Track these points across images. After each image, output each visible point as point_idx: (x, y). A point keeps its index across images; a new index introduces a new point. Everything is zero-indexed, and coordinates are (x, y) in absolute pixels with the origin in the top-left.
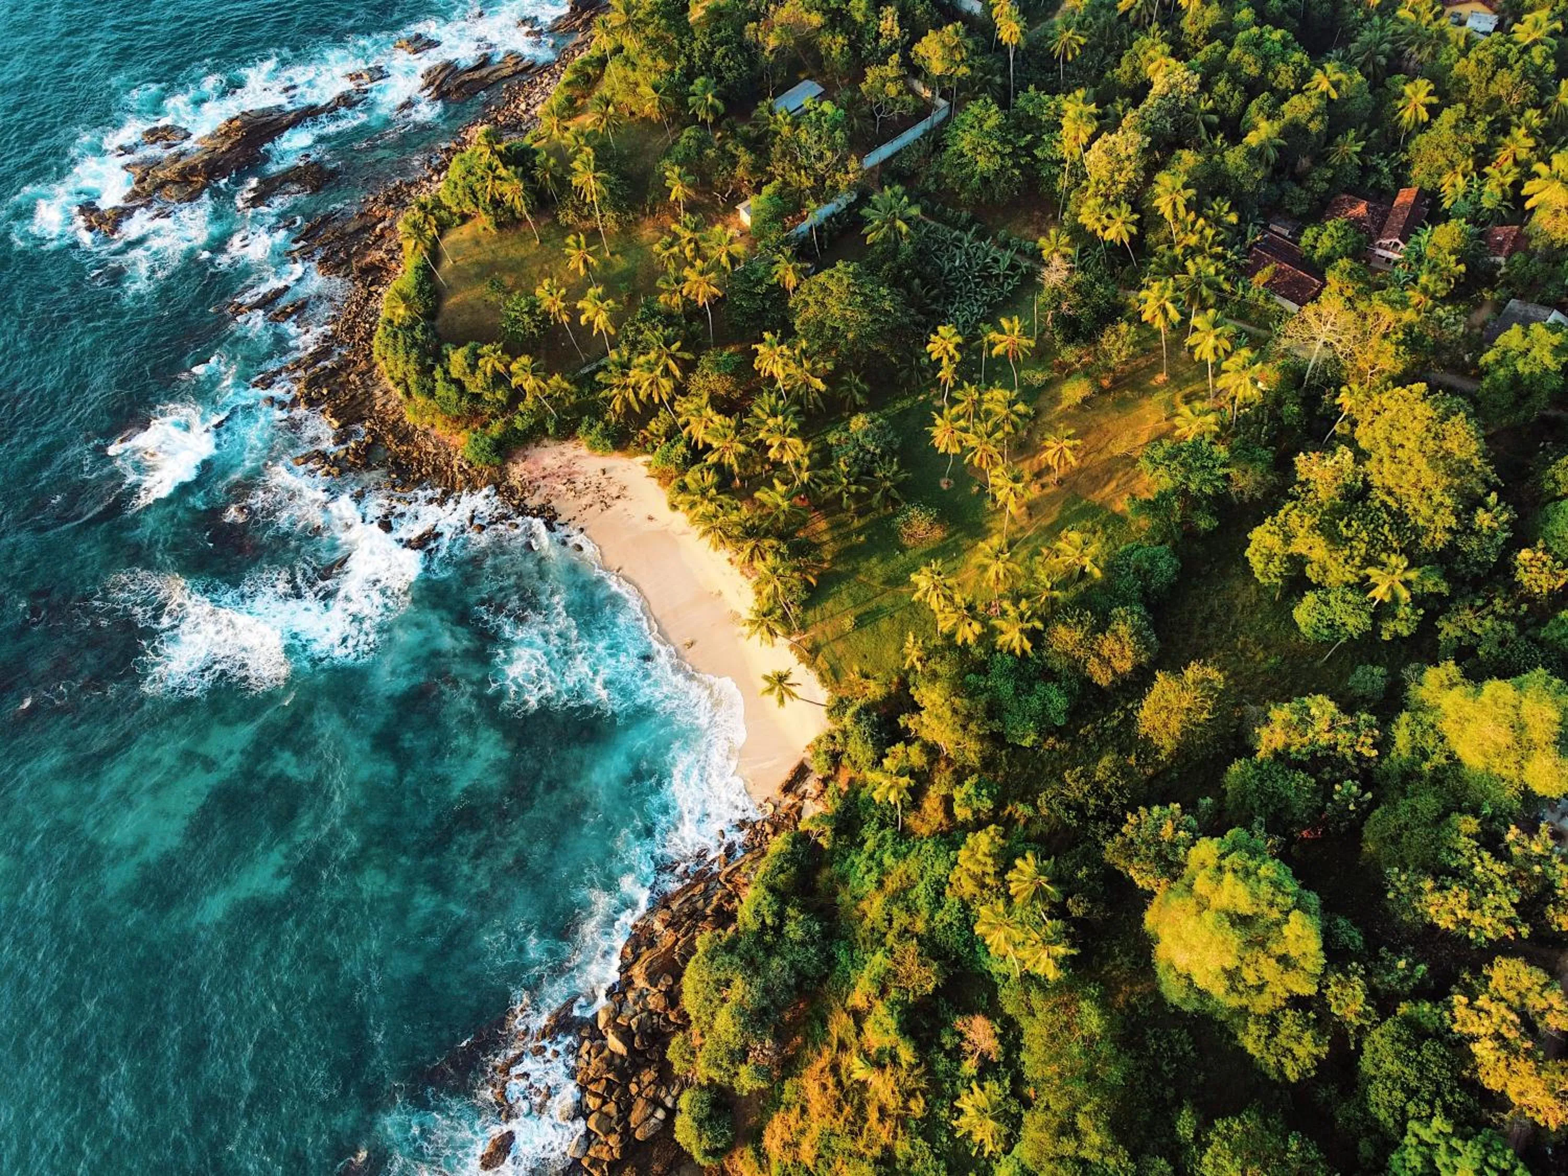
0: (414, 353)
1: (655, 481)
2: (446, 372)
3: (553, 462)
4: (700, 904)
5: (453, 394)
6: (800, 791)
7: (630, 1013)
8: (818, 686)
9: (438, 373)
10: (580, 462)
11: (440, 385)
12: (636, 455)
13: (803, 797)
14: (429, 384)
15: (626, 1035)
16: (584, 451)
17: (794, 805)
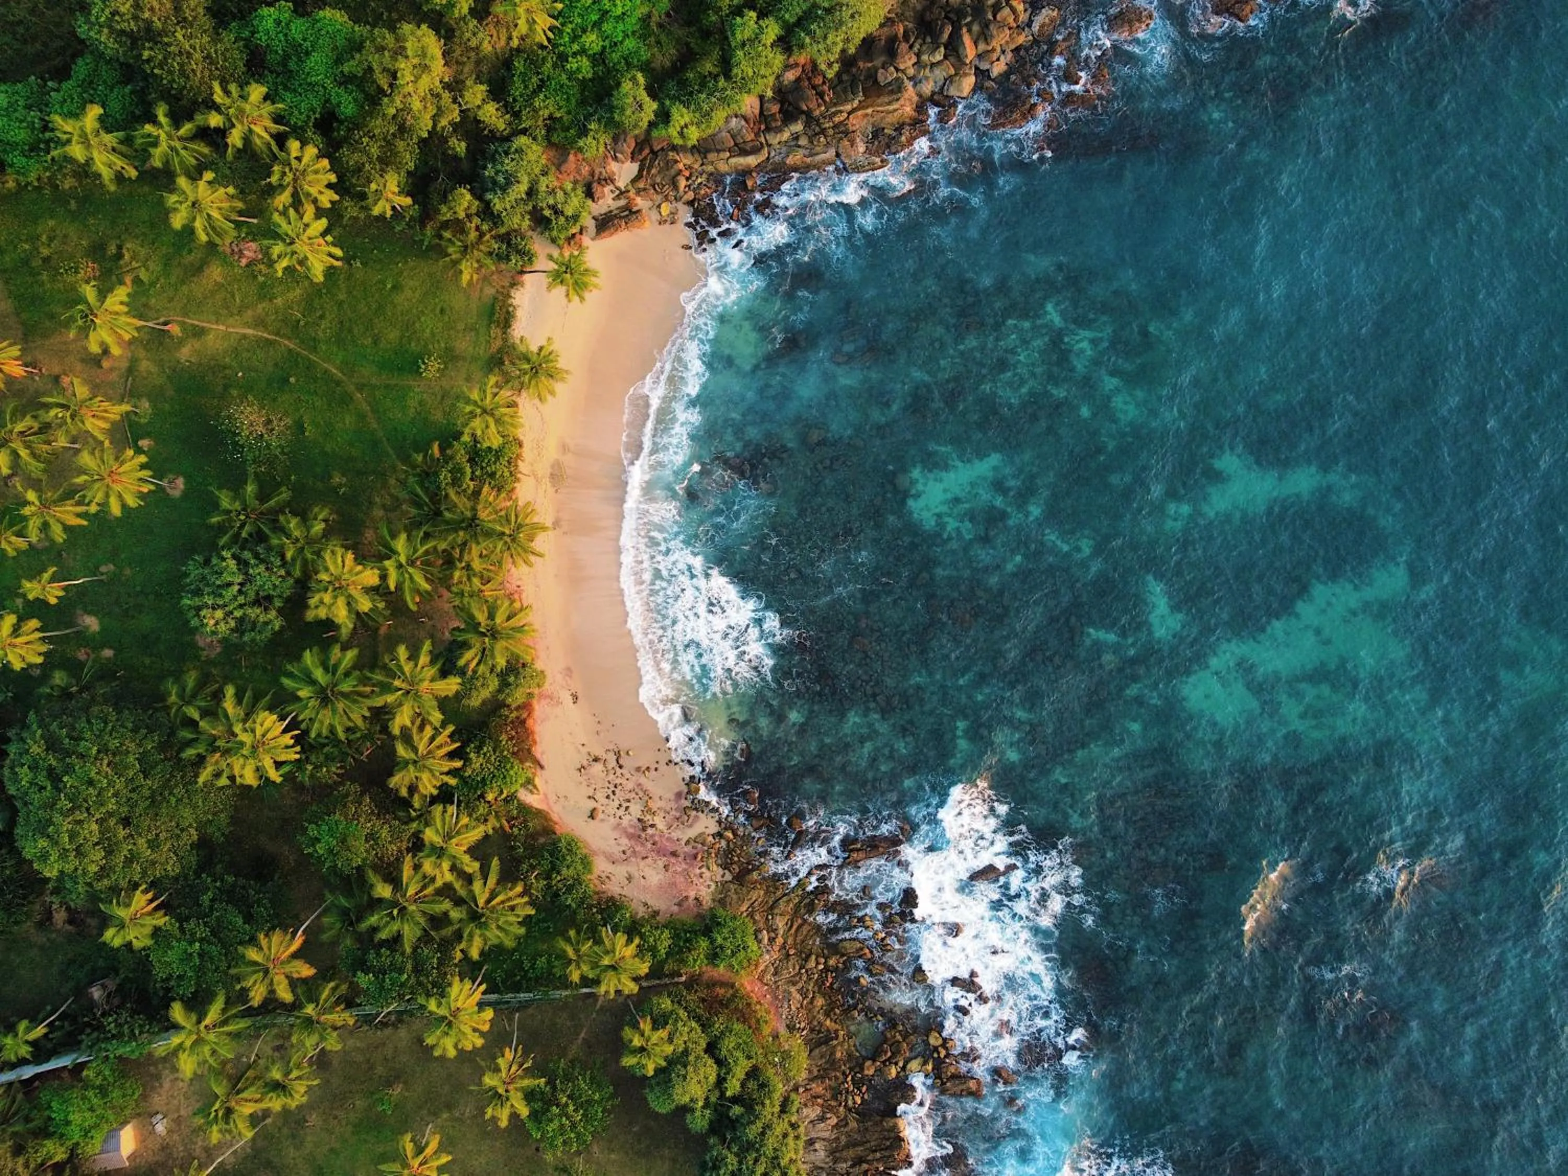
0: (752, 1132)
1: (537, 751)
2: (720, 1082)
3: (648, 872)
4: (803, 141)
5: (728, 1044)
6: (622, 202)
7: (937, 71)
8: (519, 313)
9: (733, 1087)
10: (616, 850)
11: (740, 1071)
12: (539, 813)
13: (622, 193)
14: (752, 1085)
15: (953, 49)
16: (601, 866)
17: (638, 192)
